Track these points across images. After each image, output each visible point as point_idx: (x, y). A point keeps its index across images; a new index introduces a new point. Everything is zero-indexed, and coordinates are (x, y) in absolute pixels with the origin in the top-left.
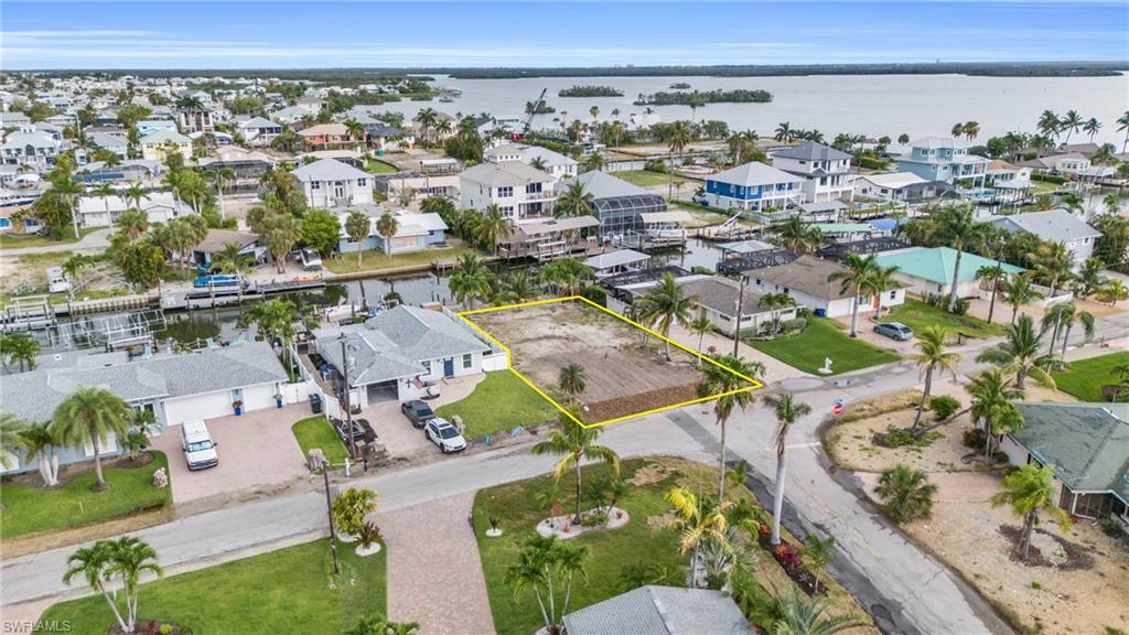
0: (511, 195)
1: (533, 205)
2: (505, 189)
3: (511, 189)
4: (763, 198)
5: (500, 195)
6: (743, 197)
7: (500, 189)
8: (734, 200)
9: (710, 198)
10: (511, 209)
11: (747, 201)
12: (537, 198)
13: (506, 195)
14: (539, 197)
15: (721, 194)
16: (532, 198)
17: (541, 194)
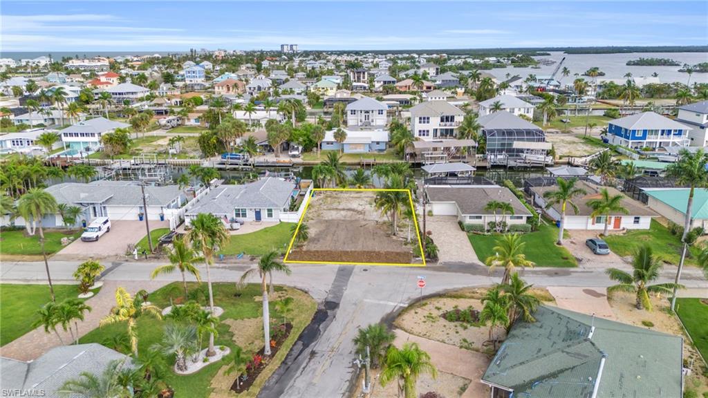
0: (428, 122)
1: (447, 130)
2: (424, 118)
3: (428, 118)
4: (647, 140)
5: (420, 122)
6: (628, 138)
7: (420, 118)
8: (623, 139)
9: (609, 136)
10: (428, 131)
11: (630, 141)
12: (448, 126)
13: (424, 122)
14: (451, 125)
15: (616, 134)
16: (446, 125)
17: (453, 123)
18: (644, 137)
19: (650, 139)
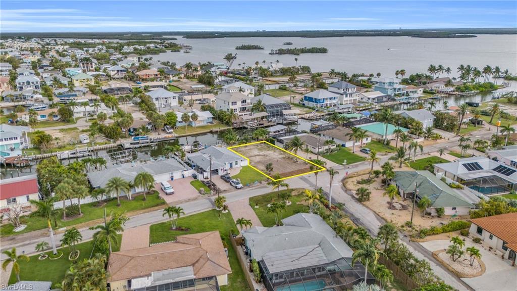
0: (236, 104)
1: (243, 108)
2: (234, 102)
5: (232, 105)
8: (314, 103)
9: (306, 102)
10: (236, 109)
11: (319, 104)
14: (246, 105)
15: (310, 101)
16: (243, 105)
18: (323, 102)
19: (326, 102)
